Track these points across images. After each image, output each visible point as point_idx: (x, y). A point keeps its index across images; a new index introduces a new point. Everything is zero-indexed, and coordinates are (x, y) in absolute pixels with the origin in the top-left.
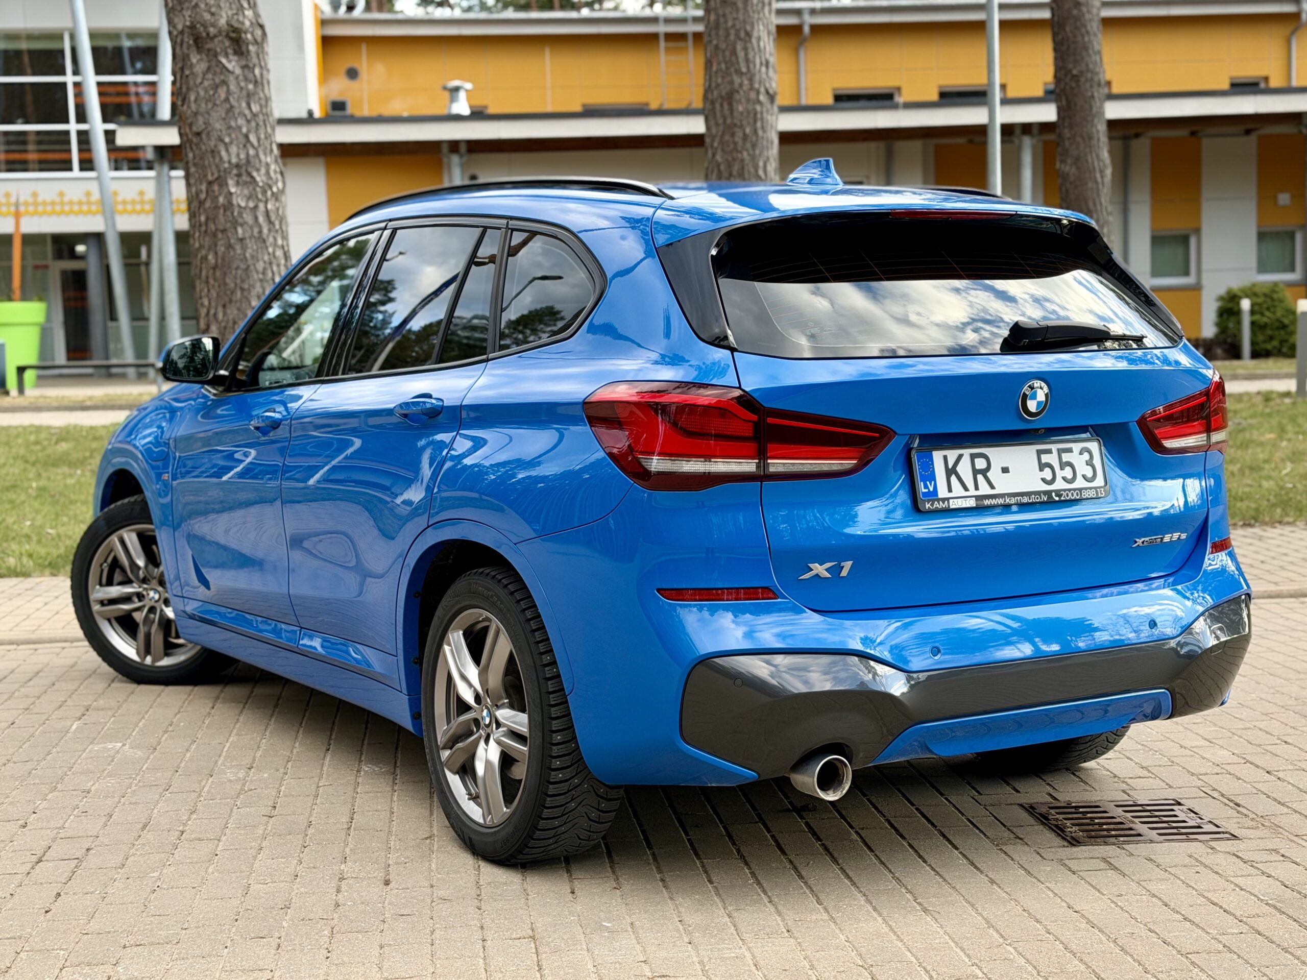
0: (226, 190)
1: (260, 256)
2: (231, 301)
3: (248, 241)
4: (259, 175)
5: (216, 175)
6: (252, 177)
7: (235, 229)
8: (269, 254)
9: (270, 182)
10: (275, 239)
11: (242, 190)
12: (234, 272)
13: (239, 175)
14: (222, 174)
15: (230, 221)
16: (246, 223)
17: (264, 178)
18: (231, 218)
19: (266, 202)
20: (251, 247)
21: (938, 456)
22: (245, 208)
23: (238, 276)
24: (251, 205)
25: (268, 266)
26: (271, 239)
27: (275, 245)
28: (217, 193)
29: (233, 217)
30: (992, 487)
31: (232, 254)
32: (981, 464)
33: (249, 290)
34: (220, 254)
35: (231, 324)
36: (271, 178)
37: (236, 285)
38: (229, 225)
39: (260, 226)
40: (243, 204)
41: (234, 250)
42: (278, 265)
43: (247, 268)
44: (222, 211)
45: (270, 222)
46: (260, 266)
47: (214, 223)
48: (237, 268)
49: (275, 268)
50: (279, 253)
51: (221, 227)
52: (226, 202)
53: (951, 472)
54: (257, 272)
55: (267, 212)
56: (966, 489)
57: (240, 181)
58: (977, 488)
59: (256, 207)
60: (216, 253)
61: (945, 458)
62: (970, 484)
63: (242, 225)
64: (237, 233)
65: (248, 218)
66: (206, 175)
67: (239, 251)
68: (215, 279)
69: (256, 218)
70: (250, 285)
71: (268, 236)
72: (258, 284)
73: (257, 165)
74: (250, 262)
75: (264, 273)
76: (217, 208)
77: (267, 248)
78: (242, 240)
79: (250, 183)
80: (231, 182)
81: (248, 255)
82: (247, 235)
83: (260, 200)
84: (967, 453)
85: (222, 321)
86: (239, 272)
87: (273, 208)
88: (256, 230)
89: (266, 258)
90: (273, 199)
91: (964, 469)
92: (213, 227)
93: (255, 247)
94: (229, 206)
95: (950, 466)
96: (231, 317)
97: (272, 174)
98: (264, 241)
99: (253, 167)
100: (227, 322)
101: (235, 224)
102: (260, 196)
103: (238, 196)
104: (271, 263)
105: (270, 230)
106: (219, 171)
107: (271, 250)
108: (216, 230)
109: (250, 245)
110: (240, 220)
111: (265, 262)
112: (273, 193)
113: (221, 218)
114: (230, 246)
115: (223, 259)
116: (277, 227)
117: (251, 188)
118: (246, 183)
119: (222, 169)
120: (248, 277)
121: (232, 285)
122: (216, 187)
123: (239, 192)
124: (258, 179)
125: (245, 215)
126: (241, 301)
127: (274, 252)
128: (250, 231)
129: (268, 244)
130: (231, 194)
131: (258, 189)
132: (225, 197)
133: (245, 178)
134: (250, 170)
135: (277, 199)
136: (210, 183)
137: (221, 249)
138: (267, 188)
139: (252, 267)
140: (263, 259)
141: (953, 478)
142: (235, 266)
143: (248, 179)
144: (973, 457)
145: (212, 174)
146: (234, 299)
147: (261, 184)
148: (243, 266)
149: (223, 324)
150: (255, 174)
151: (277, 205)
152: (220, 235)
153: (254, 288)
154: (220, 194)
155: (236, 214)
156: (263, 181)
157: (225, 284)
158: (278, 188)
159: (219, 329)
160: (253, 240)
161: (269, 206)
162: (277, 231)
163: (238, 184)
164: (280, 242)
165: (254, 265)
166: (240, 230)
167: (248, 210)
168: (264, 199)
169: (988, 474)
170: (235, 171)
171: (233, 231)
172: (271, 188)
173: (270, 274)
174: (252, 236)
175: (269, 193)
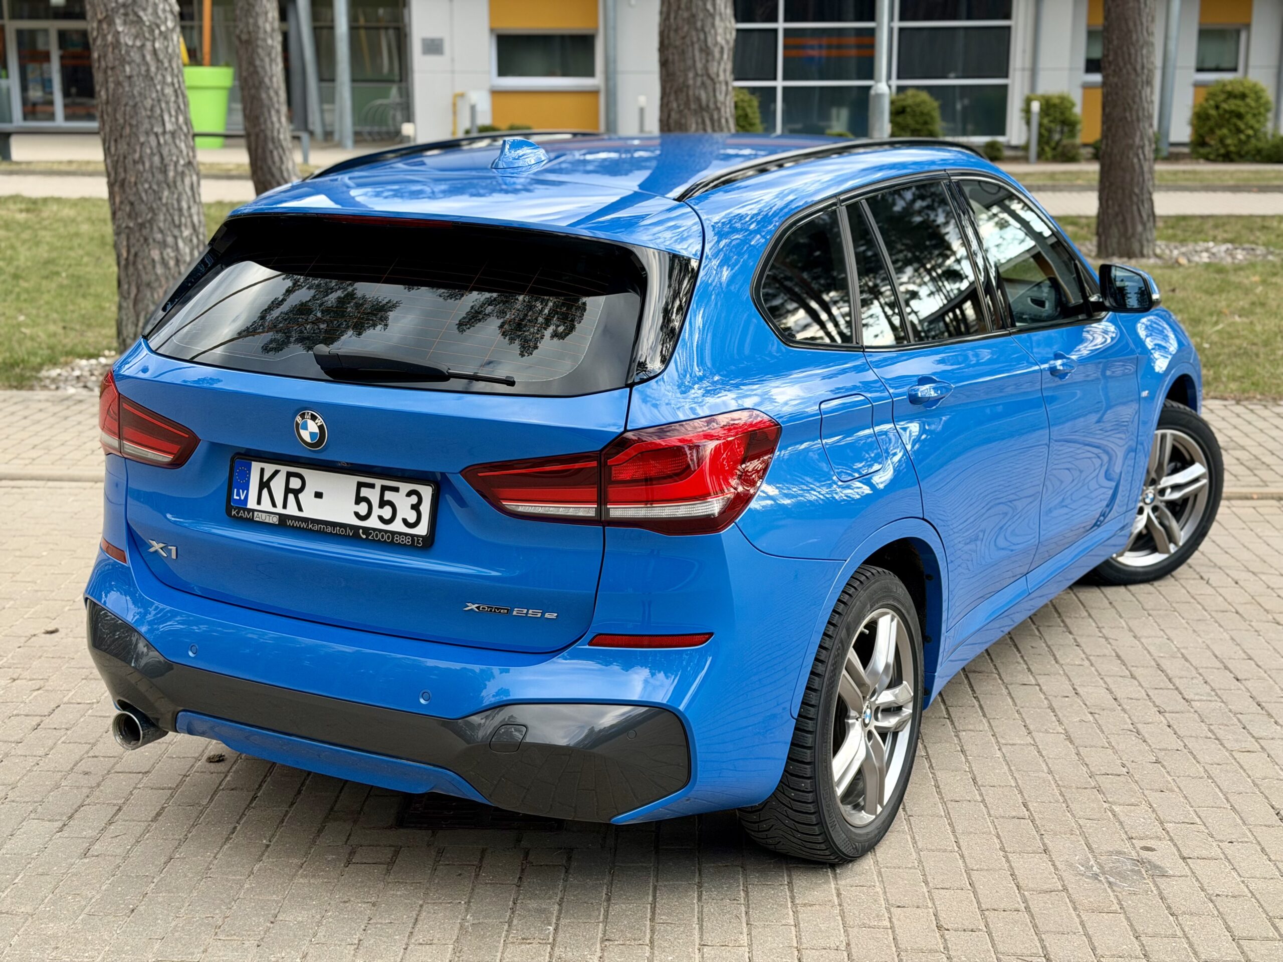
0: (113, 30)
1: (147, 93)
2: (121, 136)
3: (135, 78)
4: (146, 15)
5: (104, 15)
6: (139, 17)
7: (123, 66)
8: (157, 91)
9: (158, 21)
10: (164, 77)
11: (129, 29)
12: (123, 108)
13: (126, 15)
14: (110, 13)
15: (119, 59)
16: (133, 61)
17: (151, 18)
18: (119, 57)
19: (154, 41)
20: (140, 84)
22: (132, 47)
23: (127, 112)
24: (138, 43)
25: (156, 103)
26: (159, 77)
27: (164, 82)
28: (106, 32)
29: (121, 55)
30: (301, 508)
31: (121, 90)
32: (295, 483)
33: (137, 126)
34: (111, 91)
35: (121, 159)
36: (159, 17)
37: (125, 121)
38: (117, 63)
39: (147, 64)
40: (130, 43)
41: (123, 87)
42: (167, 103)
43: (135, 106)
44: (110, 49)
45: (158, 60)
46: (148, 103)
47: (105, 60)
48: (126, 105)
49: (163, 105)
50: (169, 91)
51: (110, 65)
52: (114, 41)
53: (264, 484)
54: (146, 109)
55: (155, 52)
56: (274, 505)
57: (128, 20)
58: (285, 505)
59: (143, 46)
60: (107, 90)
61: (263, 470)
62: (279, 501)
63: (129, 63)
64: (124, 71)
65: (135, 56)
66: (96, 14)
67: (127, 89)
68: (108, 114)
69: (144, 57)
70: (138, 122)
71: (156, 74)
72: (147, 121)
73: (144, 5)
74: (138, 99)
75: (152, 110)
76: (105, 46)
77: (155, 86)
78: (130, 77)
79: (137, 22)
80: (118, 21)
81: (135, 92)
82: (135, 73)
83: (148, 39)
84: (284, 470)
85: (115, 155)
86: (128, 108)
87: (162, 47)
88: (143, 69)
89: (154, 95)
90: (162, 39)
91: (278, 486)
92: (103, 64)
93: (143, 85)
94: (117, 44)
95: (265, 479)
96: (121, 152)
97: (160, 13)
98: (152, 79)
99: (140, 6)
100: (119, 157)
101: (123, 62)
102: (147, 35)
103: (125, 35)
104: (159, 101)
105: (158, 68)
106: (107, 10)
107: (159, 87)
108: (107, 67)
109: (137, 83)
110: (128, 59)
111: (153, 100)
112: (161, 32)
113: (110, 56)
114: (118, 84)
115: (113, 95)
116: (166, 64)
117: (138, 27)
118: (132, 22)
119: (109, 8)
120: (136, 114)
121: (121, 121)
122: (105, 26)
123: (126, 31)
124: (145, 18)
125: (132, 54)
126: (130, 136)
127: (162, 90)
128: (137, 69)
129: (156, 82)
130: (118, 33)
131: (145, 29)
132: (114, 36)
133: (132, 17)
134: (136, 9)
135: (166, 38)
136: (100, 22)
137: (111, 86)
138: (154, 27)
139: (140, 104)
140: (150, 96)
141: (265, 492)
142: (123, 102)
143: (135, 19)
144: (289, 475)
145: (101, 13)
146: (124, 134)
147: (147, 23)
148: (131, 103)
149: (115, 158)
150: (141, 14)
151: (166, 43)
152: (110, 72)
153: (142, 124)
154: (109, 33)
155: (123, 52)
156: (149, 21)
157: (116, 120)
158: (167, 27)
159: (112, 161)
160: (141, 78)
161: (157, 45)
162: (166, 69)
163: (125, 23)
164: (169, 80)
165: (142, 102)
166: (128, 69)
167: (135, 49)
168: (151, 38)
169: (300, 496)
170: (122, 11)
171: (121, 68)
172: (158, 27)
173: (158, 111)
174: (139, 74)
175: (157, 32)
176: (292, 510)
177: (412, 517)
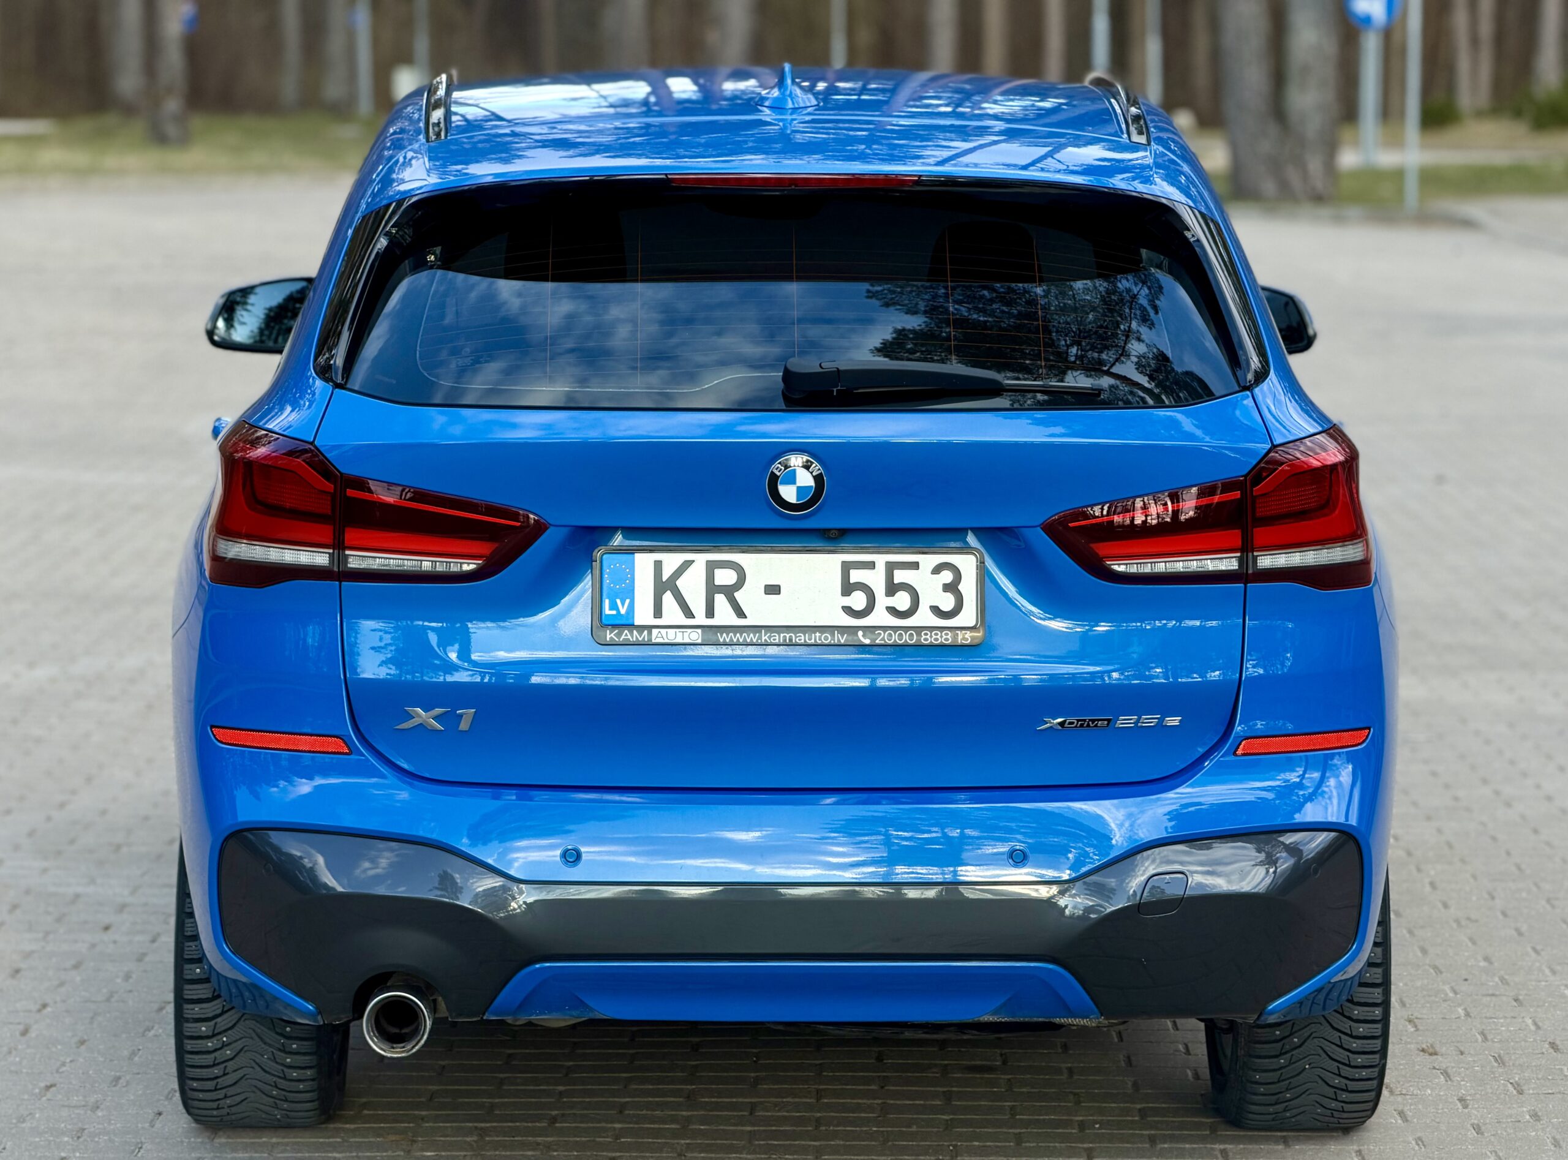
21: (644, 563)
30: (741, 614)
32: (724, 577)
53: (664, 586)
56: (689, 614)
58: (710, 612)
61: (658, 565)
62: (698, 605)
84: (701, 559)
91: (693, 585)
95: (665, 576)
141: (668, 598)
144: (711, 567)
169: (736, 594)
176: (724, 614)
177: (947, 602)
